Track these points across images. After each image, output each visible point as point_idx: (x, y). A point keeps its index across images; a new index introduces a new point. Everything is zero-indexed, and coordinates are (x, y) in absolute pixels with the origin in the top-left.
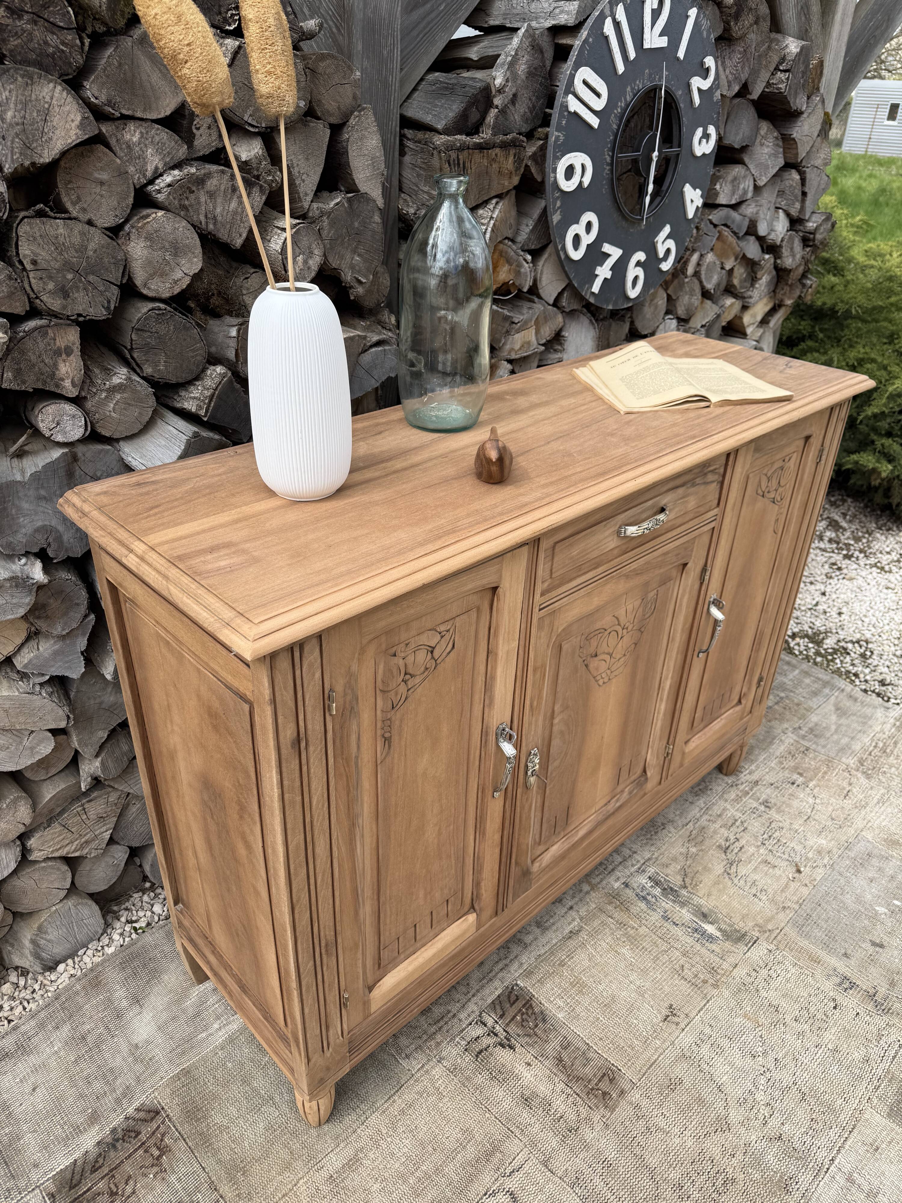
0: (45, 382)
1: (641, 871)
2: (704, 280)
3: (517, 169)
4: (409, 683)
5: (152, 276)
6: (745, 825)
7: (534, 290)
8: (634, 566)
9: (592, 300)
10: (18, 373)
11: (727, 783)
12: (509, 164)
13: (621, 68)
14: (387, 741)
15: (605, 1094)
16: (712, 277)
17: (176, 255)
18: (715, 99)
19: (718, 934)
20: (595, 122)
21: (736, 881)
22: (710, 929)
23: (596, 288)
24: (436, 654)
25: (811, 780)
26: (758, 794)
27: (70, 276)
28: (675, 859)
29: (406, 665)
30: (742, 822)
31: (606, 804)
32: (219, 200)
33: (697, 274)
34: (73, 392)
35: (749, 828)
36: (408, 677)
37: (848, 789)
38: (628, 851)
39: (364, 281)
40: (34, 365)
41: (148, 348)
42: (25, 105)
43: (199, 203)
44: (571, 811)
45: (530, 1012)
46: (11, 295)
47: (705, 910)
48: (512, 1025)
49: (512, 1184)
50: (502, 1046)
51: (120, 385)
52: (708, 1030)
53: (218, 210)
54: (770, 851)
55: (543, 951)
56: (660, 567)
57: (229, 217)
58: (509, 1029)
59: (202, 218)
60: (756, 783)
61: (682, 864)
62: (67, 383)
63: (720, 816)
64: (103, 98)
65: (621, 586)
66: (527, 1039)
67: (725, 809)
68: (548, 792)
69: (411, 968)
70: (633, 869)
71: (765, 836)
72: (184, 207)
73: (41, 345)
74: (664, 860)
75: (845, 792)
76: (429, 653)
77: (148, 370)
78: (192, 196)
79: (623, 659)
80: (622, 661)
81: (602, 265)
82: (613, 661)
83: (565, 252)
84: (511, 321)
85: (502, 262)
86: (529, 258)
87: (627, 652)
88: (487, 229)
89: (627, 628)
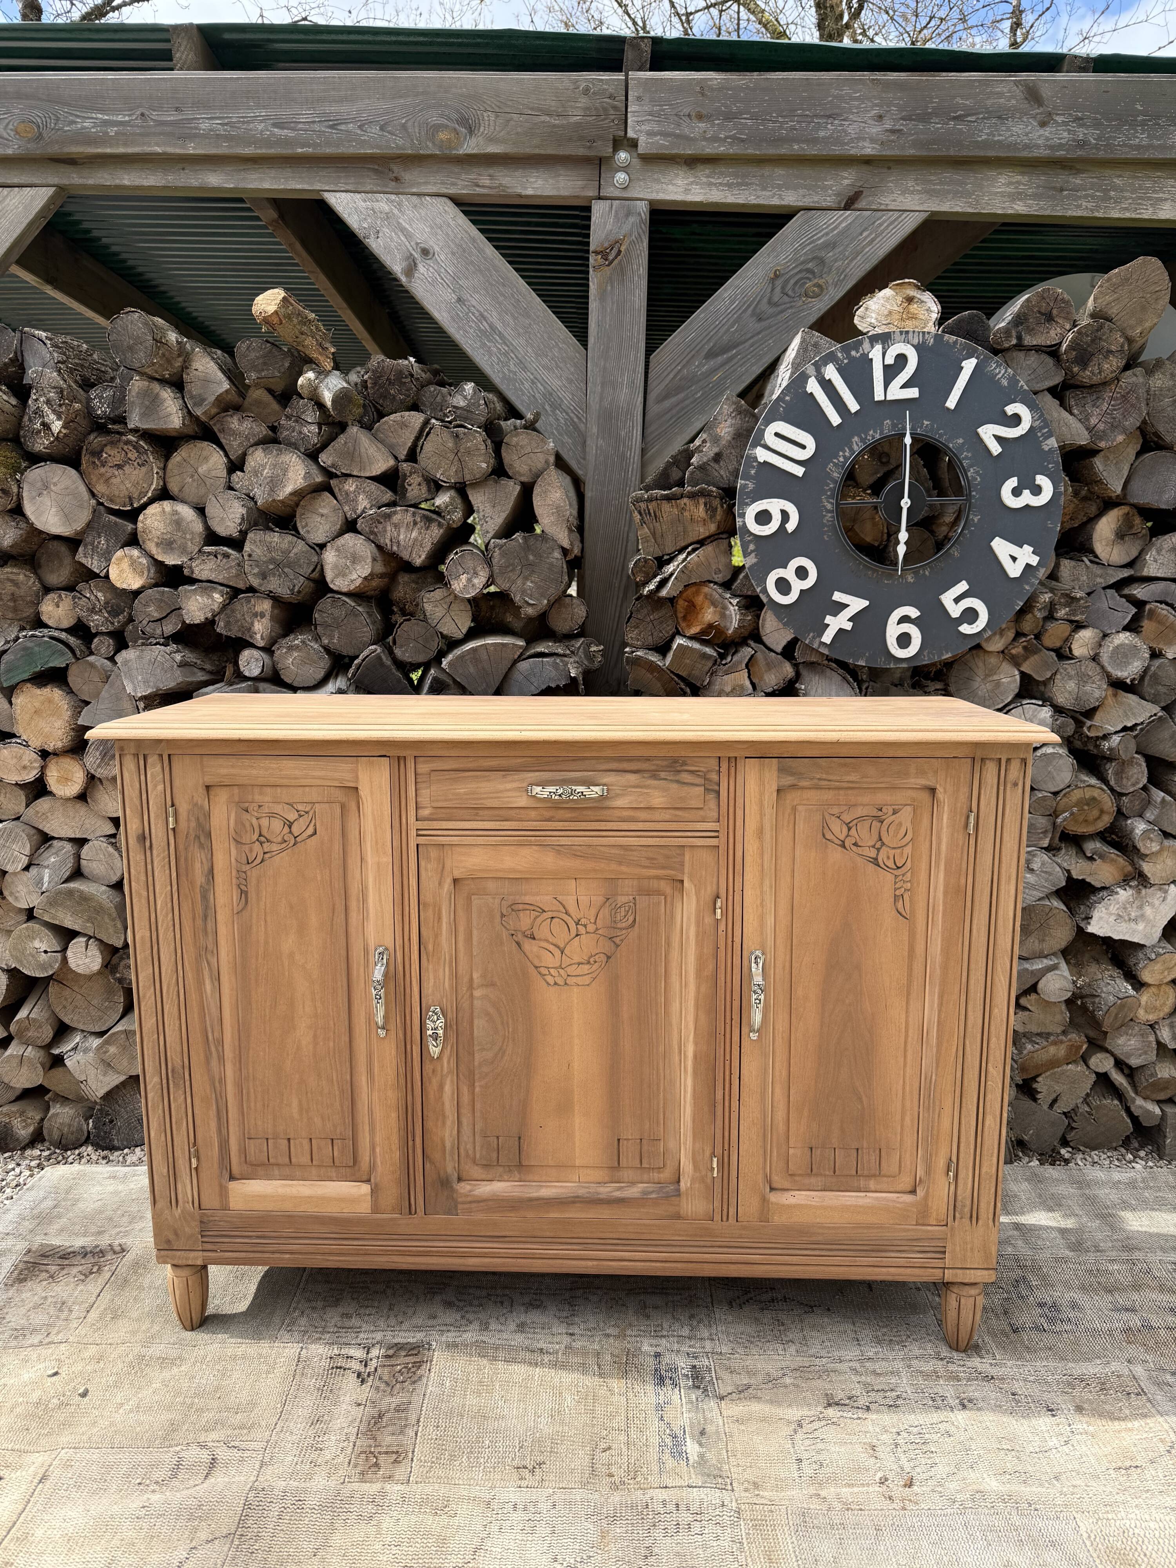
0: (243, 633)
1: (693, 1356)
2: (1106, 664)
3: (712, 517)
4: (265, 845)
5: (337, 576)
7: (754, 635)
8: (564, 841)
9: (825, 651)
10: (228, 624)
11: (938, 1353)
12: (700, 511)
13: (835, 419)
14: (244, 893)
15: (376, 1465)
16: (1127, 664)
17: (354, 562)
18: (1046, 448)
19: (693, 1457)
20: (799, 471)
21: (800, 1436)
22: (692, 1448)
23: (827, 637)
24: (296, 830)
26: (971, 1389)
27: (271, 567)
29: (260, 826)
30: (898, 1397)
32: (402, 530)
33: (1095, 658)
34: (261, 644)
36: (262, 839)
37: (1138, 1463)
38: (707, 1334)
39: (531, 602)
40: (237, 621)
41: (326, 626)
42: (275, 466)
43: (385, 531)
44: (525, 1147)
45: (413, 1370)
46: (237, 576)
47: (710, 1429)
48: (386, 1369)
49: (222, 1453)
50: (359, 1376)
51: (297, 646)
52: (544, 1506)
53: (402, 537)
54: (896, 1445)
55: (491, 1342)
56: (620, 863)
57: (411, 543)
58: (379, 1370)
59: (388, 541)
60: (990, 1378)
61: (754, 1381)
62: (258, 636)
63: (878, 1374)
64: (329, 463)
65: (549, 860)
66: (383, 1386)
67: (895, 1373)
68: (477, 1090)
69: (281, 1191)
70: (686, 1349)
71: (915, 1430)
72: (372, 532)
73: (245, 609)
74: (735, 1365)
75: (1128, 1463)
76: (286, 827)
77: (326, 641)
78: (380, 526)
79: (587, 967)
80: (585, 968)
81: (835, 615)
82: (569, 961)
83: (768, 596)
84: (716, 661)
85: (707, 603)
86: (735, 601)
87: (592, 960)
88: (675, 570)
89: (585, 926)
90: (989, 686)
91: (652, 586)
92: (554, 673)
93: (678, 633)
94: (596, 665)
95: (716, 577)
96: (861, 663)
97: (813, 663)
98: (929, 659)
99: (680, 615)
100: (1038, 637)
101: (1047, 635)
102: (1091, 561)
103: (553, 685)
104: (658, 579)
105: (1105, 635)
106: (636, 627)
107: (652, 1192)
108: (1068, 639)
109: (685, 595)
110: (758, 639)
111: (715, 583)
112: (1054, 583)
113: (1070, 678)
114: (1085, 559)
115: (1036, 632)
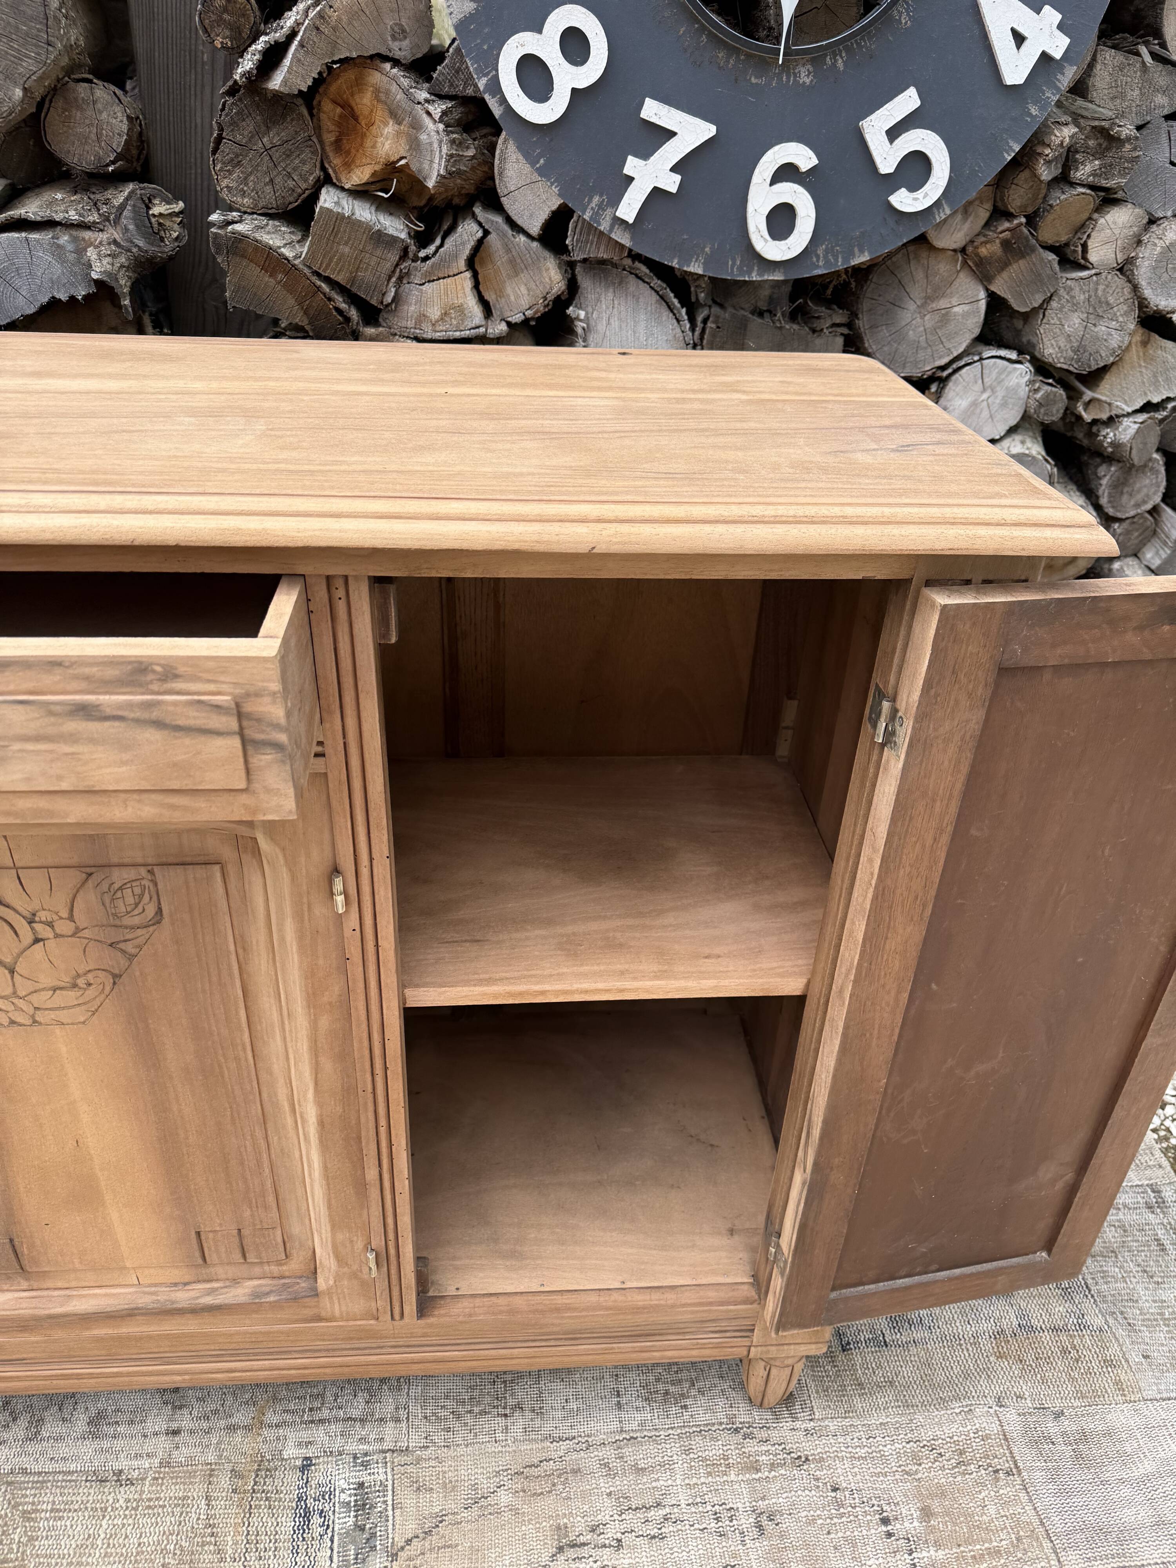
1: (361, 1461)
2: (1143, 283)
6: (668, 1528)
9: (626, 239)
25: (938, 1545)
26: (774, 1487)
28: (450, 1487)
31: (176, 1284)
33: (1125, 269)
35: (670, 1541)
38: (391, 1408)
55: (37, 1468)
60: (801, 1461)
61: (451, 1506)
63: (640, 1471)
67: (666, 1465)
70: (353, 1447)
74: (426, 1474)
79: (72, 994)
80: (71, 996)
81: (645, 155)
82: (30, 986)
83: (503, 101)
84: (406, 250)
85: (380, 113)
86: (437, 109)
87: (81, 982)
88: (298, 24)
89: (50, 924)
90: (929, 320)
91: (248, 63)
92: (57, 269)
93: (327, 180)
94: (168, 247)
95: (395, 46)
96: (696, 268)
97: (602, 262)
98: (827, 263)
99: (329, 138)
100: (1032, 220)
101: (1050, 217)
102: (1154, 56)
103: (63, 296)
104: (260, 45)
105: (1152, 221)
106: (236, 163)
107: (268, 1294)
108: (1083, 227)
109: (333, 88)
110: (494, 203)
111: (396, 63)
112: (1080, 102)
113: (1075, 307)
114: (1143, 50)
115: (1030, 210)
